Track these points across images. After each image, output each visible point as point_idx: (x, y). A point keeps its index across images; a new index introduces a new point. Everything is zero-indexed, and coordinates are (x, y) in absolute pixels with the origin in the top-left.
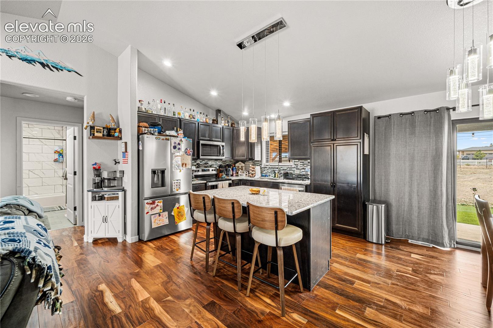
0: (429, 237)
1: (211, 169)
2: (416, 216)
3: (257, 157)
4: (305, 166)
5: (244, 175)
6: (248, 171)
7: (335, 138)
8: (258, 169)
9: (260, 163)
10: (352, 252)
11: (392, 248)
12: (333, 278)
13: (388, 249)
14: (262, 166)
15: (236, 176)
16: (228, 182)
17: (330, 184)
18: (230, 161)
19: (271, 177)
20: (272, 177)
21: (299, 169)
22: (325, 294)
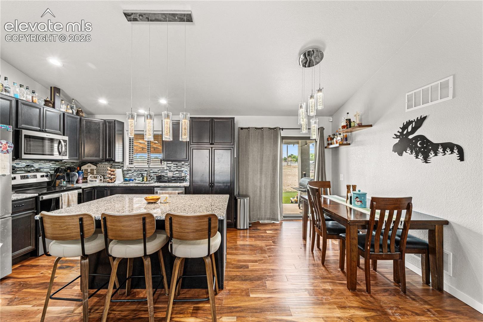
0: (270, 216)
1: (39, 175)
2: (264, 203)
3: (118, 158)
4: (179, 167)
5: (98, 180)
6: (104, 176)
7: (213, 142)
8: (119, 172)
9: (121, 165)
10: (233, 242)
11: (254, 230)
12: (233, 269)
13: (253, 232)
14: (125, 169)
15: (83, 182)
16: (76, 192)
17: (208, 184)
18: (72, 162)
19: (137, 181)
20: (140, 181)
21: (172, 171)
22: (235, 285)
